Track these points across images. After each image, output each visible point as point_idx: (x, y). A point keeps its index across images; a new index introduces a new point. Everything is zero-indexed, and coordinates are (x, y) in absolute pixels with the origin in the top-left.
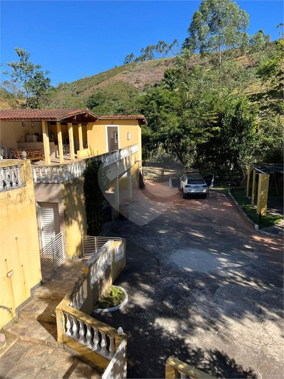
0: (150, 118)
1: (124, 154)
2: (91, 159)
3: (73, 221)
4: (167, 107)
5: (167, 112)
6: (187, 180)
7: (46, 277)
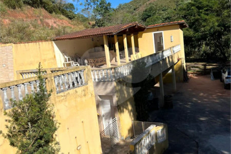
0: (192, 21)
1: (166, 54)
2: (136, 61)
3: (125, 110)
4: (207, 10)
5: (207, 14)
6: (227, 73)
7: (106, 152)
